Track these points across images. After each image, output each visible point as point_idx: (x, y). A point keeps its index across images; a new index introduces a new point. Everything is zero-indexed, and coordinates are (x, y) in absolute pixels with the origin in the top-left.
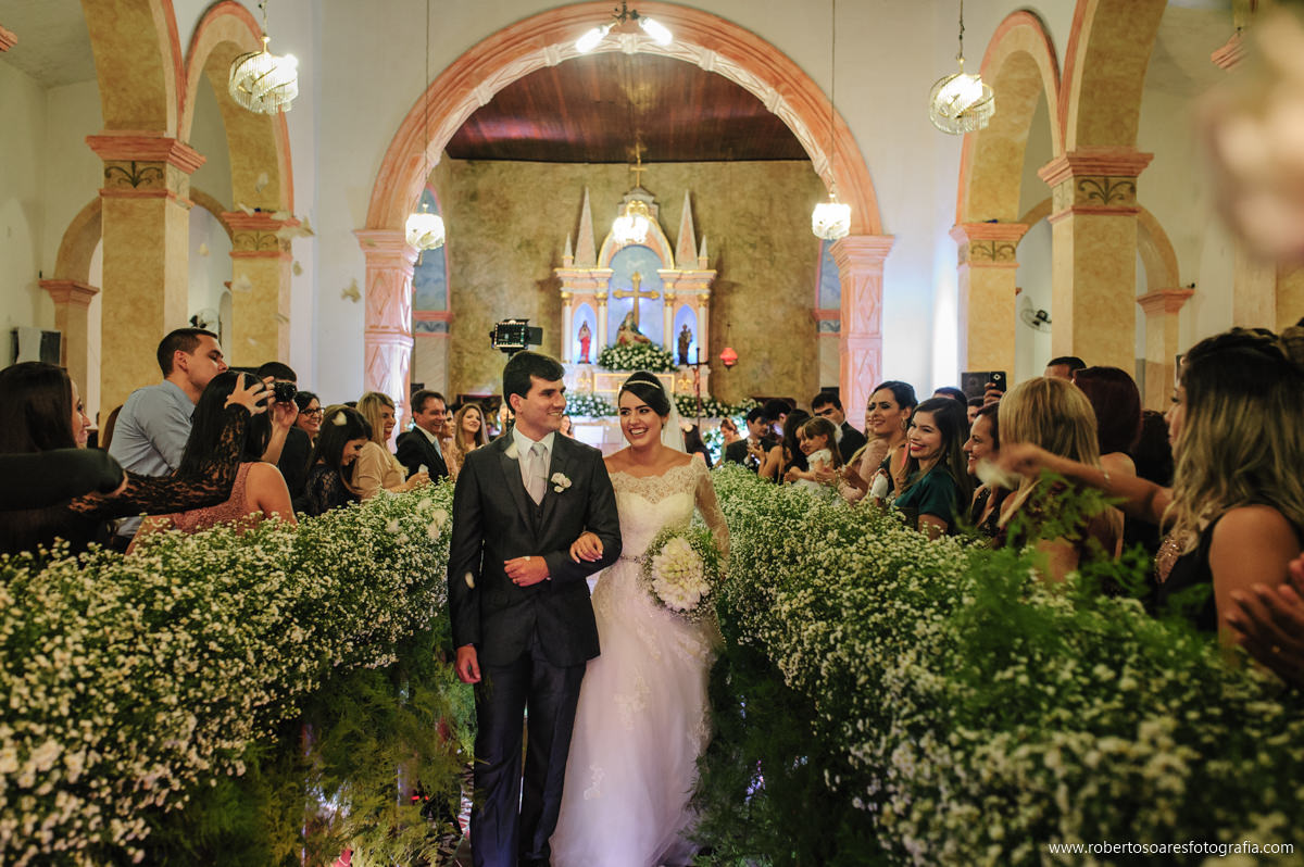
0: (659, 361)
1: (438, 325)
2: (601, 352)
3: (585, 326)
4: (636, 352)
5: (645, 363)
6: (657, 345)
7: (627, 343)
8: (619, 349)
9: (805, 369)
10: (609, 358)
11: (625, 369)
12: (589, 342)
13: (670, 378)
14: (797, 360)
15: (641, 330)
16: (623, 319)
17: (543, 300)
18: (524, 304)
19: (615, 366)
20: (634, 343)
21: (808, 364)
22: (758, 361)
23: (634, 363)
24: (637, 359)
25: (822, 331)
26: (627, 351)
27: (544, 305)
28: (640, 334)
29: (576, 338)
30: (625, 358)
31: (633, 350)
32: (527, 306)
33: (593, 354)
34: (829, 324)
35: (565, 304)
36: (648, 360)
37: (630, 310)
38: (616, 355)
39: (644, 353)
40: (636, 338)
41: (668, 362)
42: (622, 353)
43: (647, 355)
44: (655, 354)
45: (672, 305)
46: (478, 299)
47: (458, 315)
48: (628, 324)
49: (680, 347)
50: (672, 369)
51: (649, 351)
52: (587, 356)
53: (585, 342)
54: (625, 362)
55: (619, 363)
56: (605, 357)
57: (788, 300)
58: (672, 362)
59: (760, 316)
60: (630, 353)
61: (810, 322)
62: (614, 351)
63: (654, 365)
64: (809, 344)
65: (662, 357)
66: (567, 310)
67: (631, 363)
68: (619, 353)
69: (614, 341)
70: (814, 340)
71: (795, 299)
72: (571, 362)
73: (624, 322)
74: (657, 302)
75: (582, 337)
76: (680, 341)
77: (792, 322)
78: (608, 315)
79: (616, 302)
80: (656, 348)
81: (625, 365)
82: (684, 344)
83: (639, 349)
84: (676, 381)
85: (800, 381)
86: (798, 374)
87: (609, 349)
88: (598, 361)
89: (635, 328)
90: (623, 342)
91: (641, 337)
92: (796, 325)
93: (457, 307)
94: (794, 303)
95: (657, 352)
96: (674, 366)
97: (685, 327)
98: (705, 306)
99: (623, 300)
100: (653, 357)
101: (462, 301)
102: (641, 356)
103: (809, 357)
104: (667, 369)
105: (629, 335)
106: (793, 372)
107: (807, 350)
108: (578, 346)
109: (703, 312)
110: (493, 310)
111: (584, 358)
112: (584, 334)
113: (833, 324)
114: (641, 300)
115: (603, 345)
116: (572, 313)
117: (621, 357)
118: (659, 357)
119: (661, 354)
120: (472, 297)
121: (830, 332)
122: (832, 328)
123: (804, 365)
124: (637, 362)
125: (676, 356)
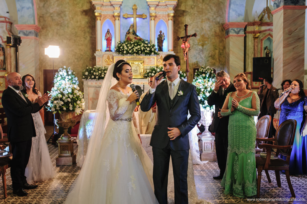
0: (148, 49)
1: (30, 32)
2: (117, 45)
3: (108, 32)
4: (136, 44)
5: (141, 50)
6: (147, 41)
7: (131, 40)
8: (126, 43)
9: (220, 54)
10: (121, 48)
11: (130, 53)
12: (111, 40)
13: (154, 58)
14: (216, 49)
15: (138, 34)
16: (128, 29)
17: (87, 20)
18: (77, 22)
19: (125, 52)
20: (134, 40)
21: (221, 51)
22: (197, 50)
23: (135, 50)
24: (136, 48)
25: (231, 34)
26: (131, 44)
27: (87, 23)
28: (137, 36)
29: (104, 38)
30: (130, 48)
31: (134, 43)
32: (79, 23)
33: (113, 47)
34: (234, 30)
35: (97, 19)
36: (142, 48)
37: (132, 24)
38: (125, 46)
39: (140, 45)
40: (135, 38)
41: (153, 49)
42: (128, 45)
43: (142, 46)
44: (146, 45)
45: (154, 19)
46: (53, 20)
47: (43, 28)
48: (131, 31)
49: (158, 42)
50: (155, 53)
51: (143, 44)
52: (110, 48)
53: (109, 40)
54: (130, 49)
55: (127, 51)
56: (119, 47)
57: (211, 20)
58: (155, 49)
59: (198, 27)
60: (133, 45)
61: (222, 30)
62: (124, 44)
63: (146, 51)
64: (222, 41)
65: (150, 47)
66: (98, 23)
67: (133, 50)
68: (126, 45)
69: (124, 39)
70: (224, 39)
71: (215, 19)
72: (101, 50)
73: (129, 30)
74: (145, 20)
75: (107, 38)
76: (158, 39)
77: (213, 30)
78: (121, 25)
79: (124, 20)
80: (146, 42)
81: (130, 52)
82: (160, 41)
83: (137, 43)
84: (157, 60)
85: (217, 60)
86: (217, 56)
87: (121, 43)
88: (116, 49)
89: (134, 33)
90: (128, 40)
91: (138, 38)
92: (215, 32)
93: (42, 24)
94: (214, 21)
95: (147, 44)
96: (156, 51)
97: (161, 32)
98: (172, 20)
99: (128, 19)
100: (145, 47)
101: (45, 21)
102: (139, 47)
103: (222, 48)
104: (153, 53)
105: (132, 36)
106: (214, 55)
107: (221, 44)
108: (105, 43)
109: (171, 23)
110: (61, 26)
111: (108, 49)
112: (108, 36)
113: (236, 30)
114: (137, 19)
115: (118, 41)
116: (101, 24)
117: (128, 47)
118: (148, 47)
119: (149, 45)
120: (50, 19)
121: (235, 34)
122: (236, 32)
123: (219, 52)
124: (136, 50)
125: (156, 47)
